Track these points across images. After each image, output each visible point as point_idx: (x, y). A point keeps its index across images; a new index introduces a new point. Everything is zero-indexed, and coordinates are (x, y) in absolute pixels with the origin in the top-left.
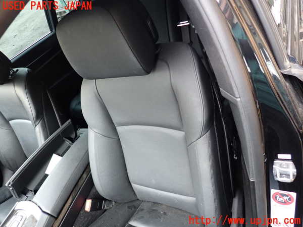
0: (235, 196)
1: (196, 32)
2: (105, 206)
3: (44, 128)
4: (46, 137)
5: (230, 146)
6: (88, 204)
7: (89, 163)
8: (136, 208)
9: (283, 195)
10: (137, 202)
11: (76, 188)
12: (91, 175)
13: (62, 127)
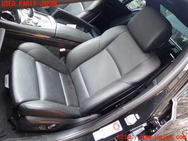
0: (98, 114)
1: (172, 61)
2: (63, 58)
3: (86, 16)
4: (82, 18)
5: (122, 100)
6: (63, 50)
7: (81, 43)
8: (66, 74)
9: (118, 126)
10: (69, 74)
11: (69, 41)
12: (76, 46)
13: (88, 23)
